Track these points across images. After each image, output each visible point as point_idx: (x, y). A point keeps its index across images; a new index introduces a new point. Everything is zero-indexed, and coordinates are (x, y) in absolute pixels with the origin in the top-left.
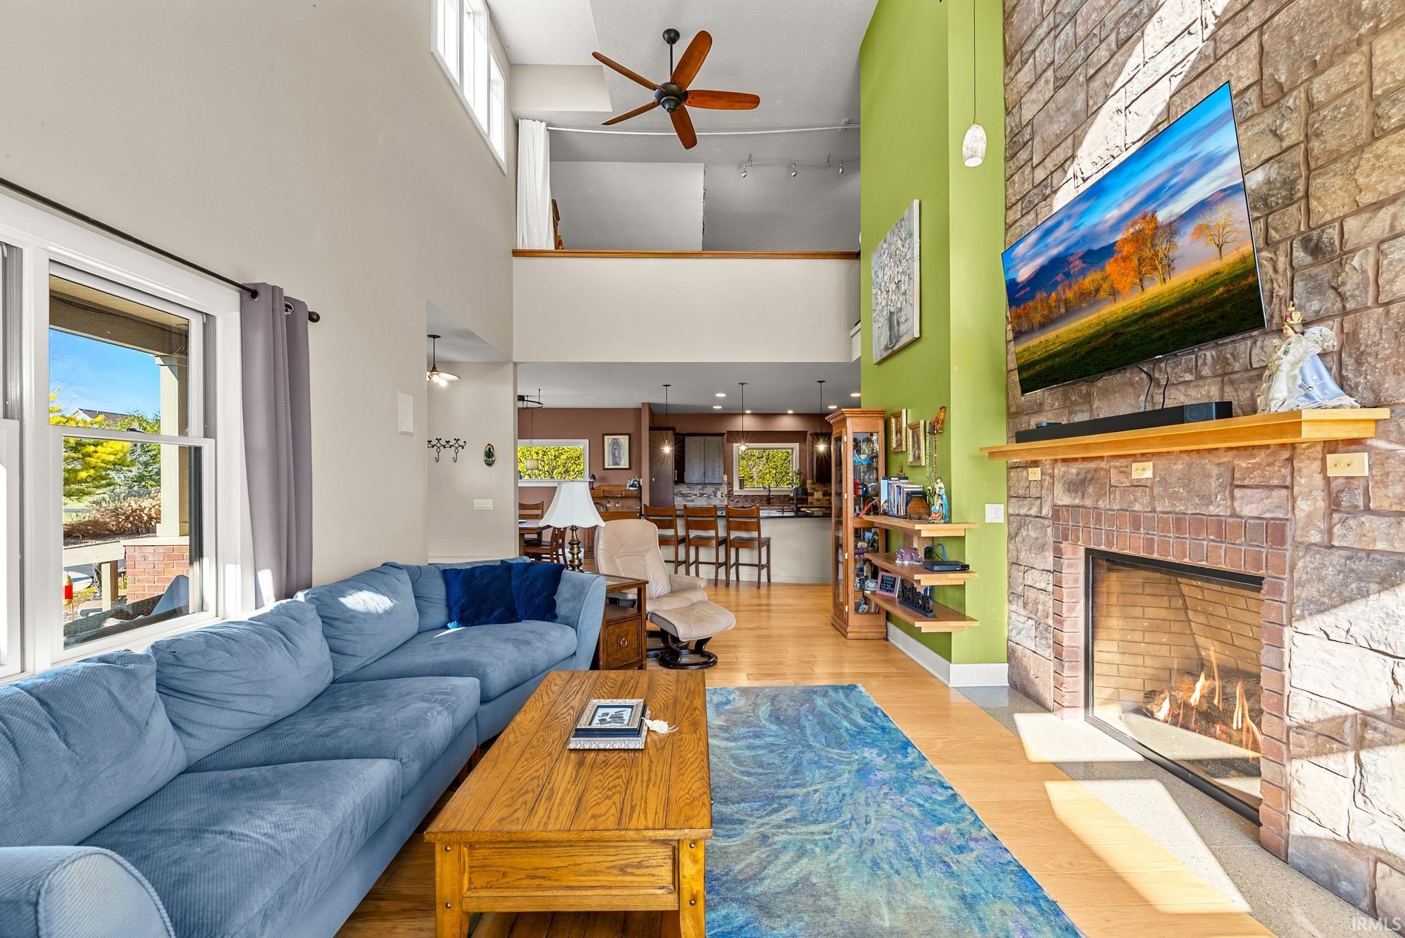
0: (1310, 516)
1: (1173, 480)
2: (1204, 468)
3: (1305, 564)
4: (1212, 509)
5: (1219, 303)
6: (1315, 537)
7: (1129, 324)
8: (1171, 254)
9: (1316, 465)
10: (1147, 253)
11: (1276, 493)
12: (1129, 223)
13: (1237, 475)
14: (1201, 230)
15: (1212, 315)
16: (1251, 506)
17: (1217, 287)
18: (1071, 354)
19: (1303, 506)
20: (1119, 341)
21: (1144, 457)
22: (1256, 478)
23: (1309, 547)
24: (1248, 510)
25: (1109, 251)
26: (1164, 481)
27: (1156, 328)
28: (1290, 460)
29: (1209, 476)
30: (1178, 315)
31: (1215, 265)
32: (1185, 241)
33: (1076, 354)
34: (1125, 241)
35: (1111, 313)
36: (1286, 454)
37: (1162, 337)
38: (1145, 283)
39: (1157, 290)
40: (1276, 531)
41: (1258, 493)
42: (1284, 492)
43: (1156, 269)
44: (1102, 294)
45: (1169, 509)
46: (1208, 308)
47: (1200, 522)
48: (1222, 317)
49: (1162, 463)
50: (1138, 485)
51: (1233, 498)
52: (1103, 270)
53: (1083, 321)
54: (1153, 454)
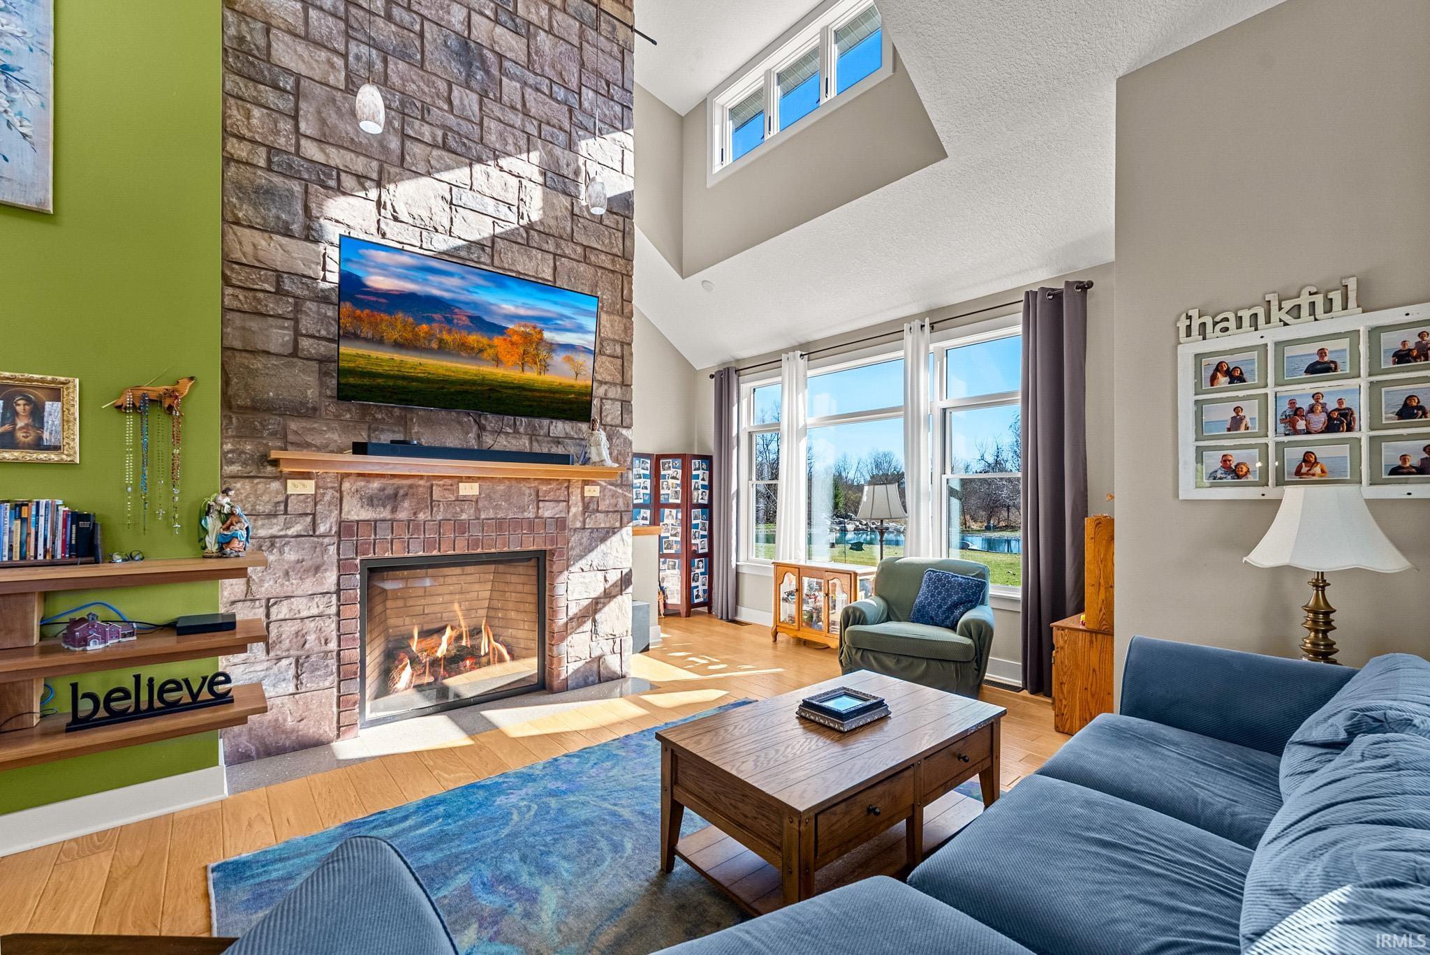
0: (575, 515)
1: (497, 496)
2: (520, 489)
3: (574, 539)
4: (526, 515)
5: (570, 402)
6: (578, 525)
7: (506, 388)
8: (548, 361)
9: (579, 490)
10: (531, 350)
11: (561, 504)
12: (523, 323)
13: (540, 494)
14: (569, 359)
15: (566, 407)
16: (548, 511)
17: (571, 393)
18: (437, 386)
19: (573, 510)
20: (494, 395)
21: (470, 479)
22: (551, 496)
23: (575, 530)
24: (547, 514)
25: (501, 330)
26: (489, 497)
27: (526, 398)
28: (568, 488)
29: (524, 494)
30: (544, 397)
31: (572, 382)
32: (558, 358)
33: (443, 388)
34: (516, 332)
35: (492, 373)
36: (566, 485)
37: (531, 406)
38: (526, 368)
39: (531, 375)
40: (561, 523)
41: (551, 504)
42: (565, 503)
43: (536, 363)
44: (485, 355)
45: (492, 516)
46: (564, 402)
47: (517, 523)
48: (570, 410)
49: (487, 485)
50: (465, 500)
51: (538, 508)
52: (490, 339)
53: (459, 365)
54: (479, 478)
